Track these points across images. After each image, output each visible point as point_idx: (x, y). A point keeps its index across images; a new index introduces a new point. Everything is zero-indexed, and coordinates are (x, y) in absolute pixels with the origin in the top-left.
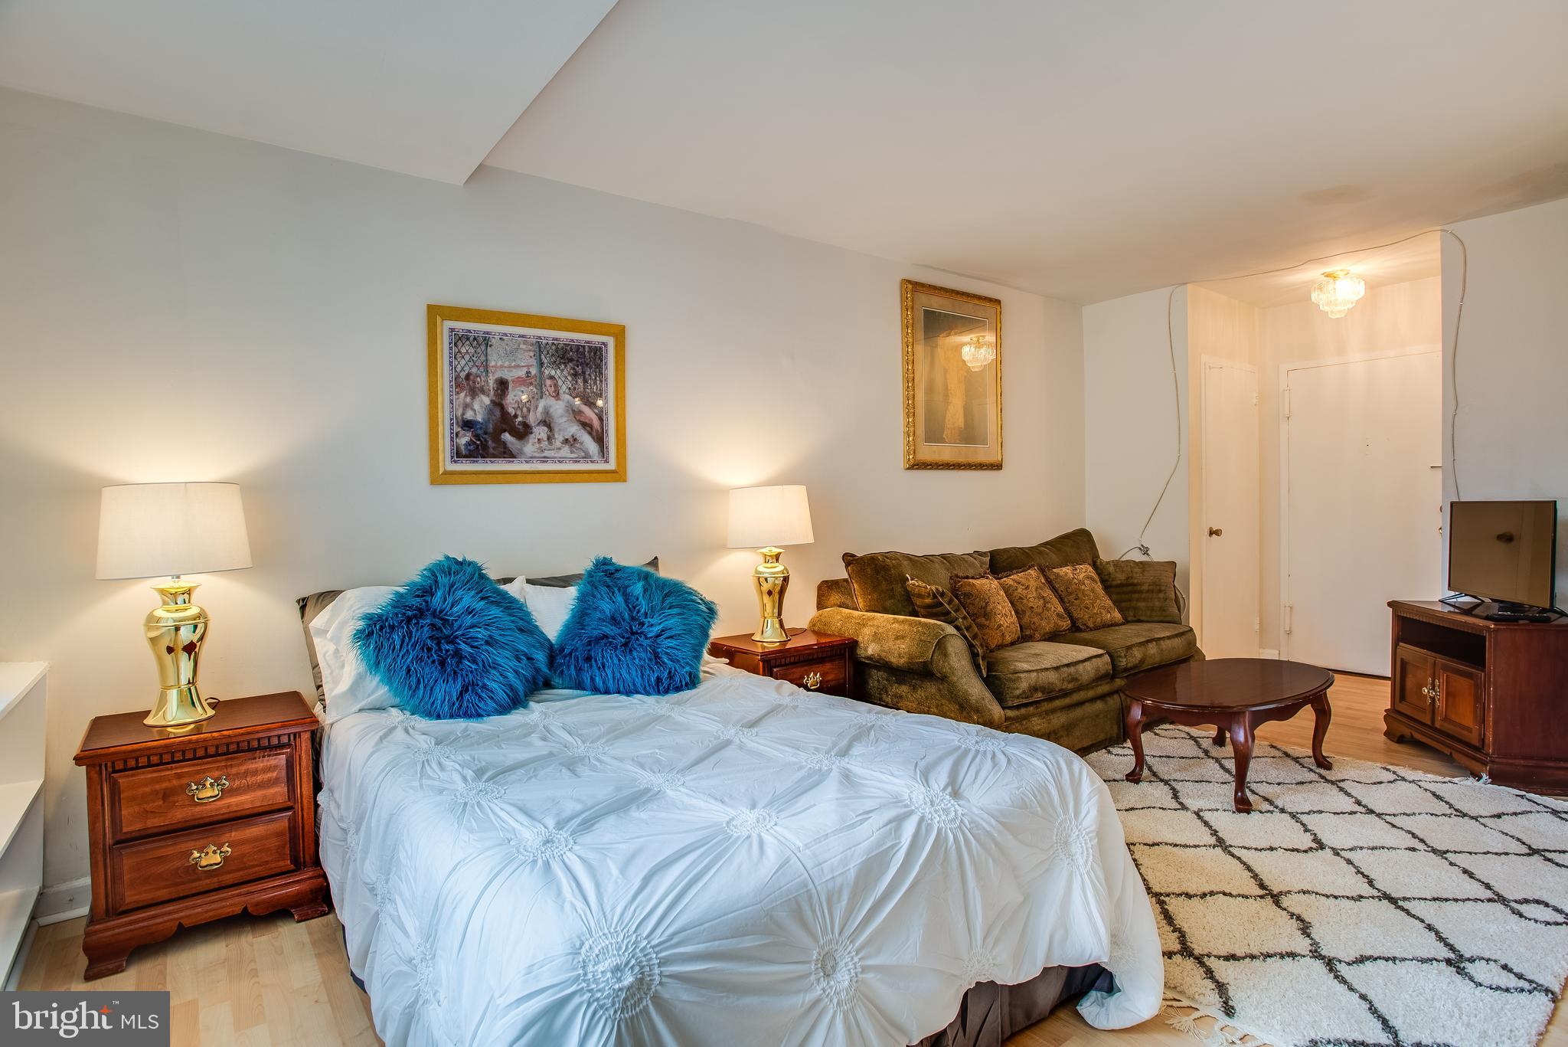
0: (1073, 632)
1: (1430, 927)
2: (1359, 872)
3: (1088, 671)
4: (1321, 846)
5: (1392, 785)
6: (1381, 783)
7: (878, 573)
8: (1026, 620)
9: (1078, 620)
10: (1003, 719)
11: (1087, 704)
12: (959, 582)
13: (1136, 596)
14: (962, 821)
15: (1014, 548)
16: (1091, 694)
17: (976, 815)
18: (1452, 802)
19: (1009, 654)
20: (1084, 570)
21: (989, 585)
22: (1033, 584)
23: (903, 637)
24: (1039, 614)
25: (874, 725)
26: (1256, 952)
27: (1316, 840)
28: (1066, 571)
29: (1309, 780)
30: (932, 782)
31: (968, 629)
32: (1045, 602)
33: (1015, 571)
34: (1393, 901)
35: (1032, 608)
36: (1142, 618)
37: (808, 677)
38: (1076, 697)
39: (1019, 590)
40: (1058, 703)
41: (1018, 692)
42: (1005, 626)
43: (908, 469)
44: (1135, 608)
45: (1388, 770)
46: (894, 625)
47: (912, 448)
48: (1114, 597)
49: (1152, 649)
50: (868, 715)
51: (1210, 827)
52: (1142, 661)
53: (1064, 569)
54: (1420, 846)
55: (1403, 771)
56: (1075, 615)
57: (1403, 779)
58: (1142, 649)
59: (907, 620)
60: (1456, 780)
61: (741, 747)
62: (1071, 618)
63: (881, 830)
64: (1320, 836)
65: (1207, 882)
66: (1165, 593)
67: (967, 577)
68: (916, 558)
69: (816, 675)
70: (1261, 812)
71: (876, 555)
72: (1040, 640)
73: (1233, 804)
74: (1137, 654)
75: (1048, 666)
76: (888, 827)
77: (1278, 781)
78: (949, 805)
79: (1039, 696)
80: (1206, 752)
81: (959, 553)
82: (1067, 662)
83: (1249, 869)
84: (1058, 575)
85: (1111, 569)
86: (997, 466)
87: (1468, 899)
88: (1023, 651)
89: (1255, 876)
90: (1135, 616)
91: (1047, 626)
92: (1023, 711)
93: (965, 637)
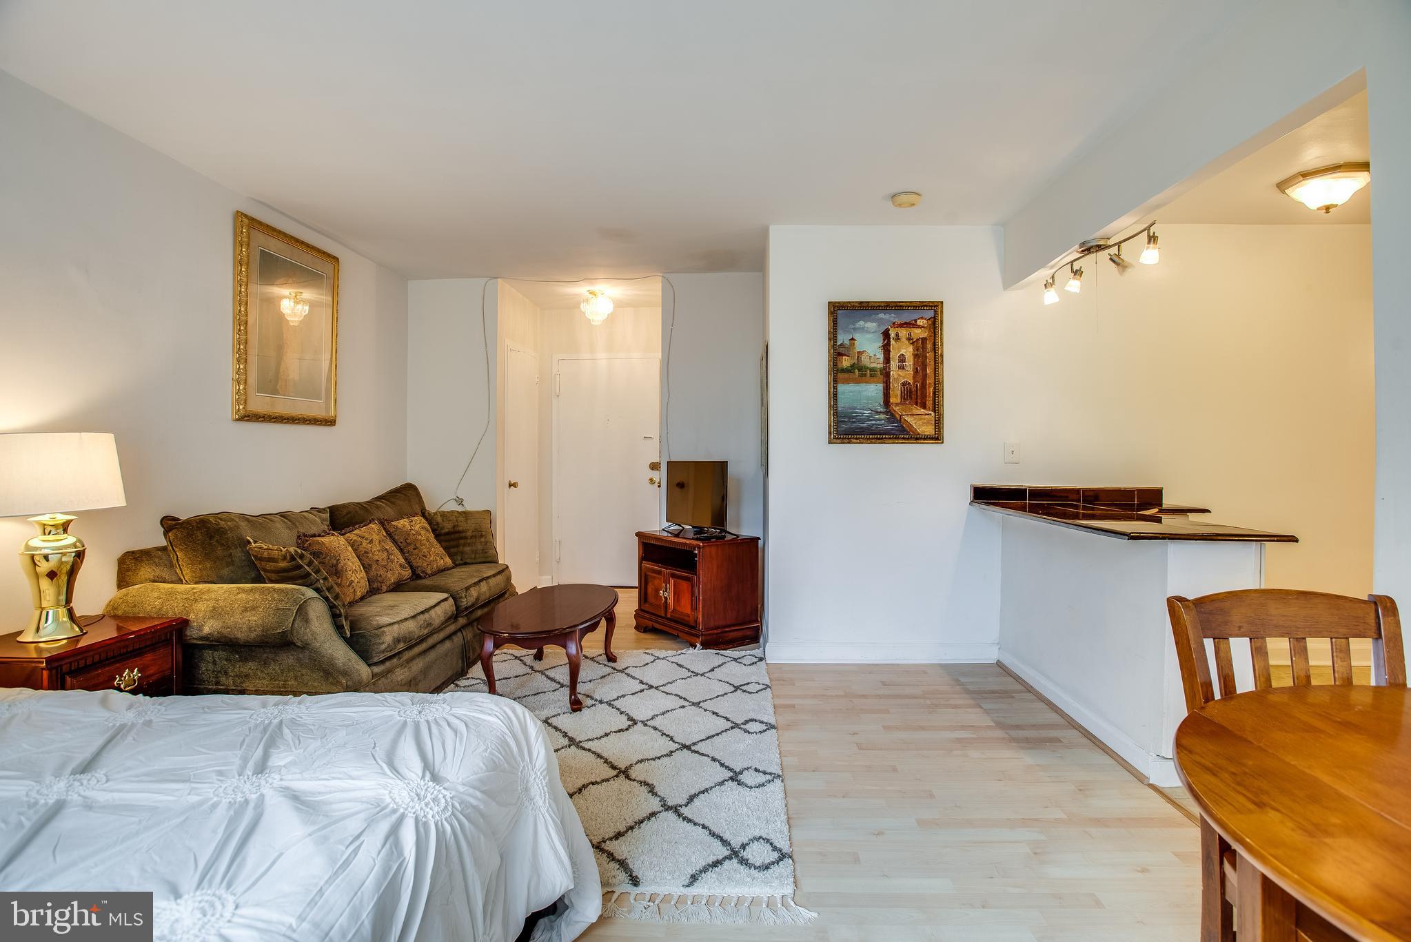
0: (415, 581)
1: (714, 759)
2: (663, 734)
3: (438, 615)
4: (635, 722)
5: (654, 663)
6: (647, 664)
7: (211, 537)
8: (373, 572)
9: (417, 567)
10: (371, 677)
11: (438, 646)
12: (307, 541)
13: (462, 542)
14: (453, 806)
15: (353, 504)
16: (442, 635)
17: (462, 793)
18: (688, 667)
19: (365, 610)
20: (418, 522)
21: (336, 542)
22: (375, 537)
23: (254, 608)
24: (384, 566)
25: (281, 721)
26: (631, 823)
27: (630, 719)
28: (403, 523)
29: (607, 673)
30: (404, 771)
31: (329, 589)
32: (389, 554)
33: (357, 526)
34: (688, 747)
35: (378, 561)
36: (468, 561)
37: (121, 676)
38: (431, 641)
39: (364, 545)
40: (417, 650)
41: (383, 647)
42: (356, 581)
43: (237, 420)
44: (462, 553)
45: (648, 653)
46: (240, 596)
47: (241, 397)
48: (444, 544)
49: (484, 587)
50: (265, 710)
51: (560, 730)
52: (477, 599)
53: (402, 521)
54: (686, 703)
55: (657, 653)
56: (415, 564)
57: (658, 658)
58: (477, 587)
59: (256, 589)
60: (683, 651)
61: (89, 806)
62: (411, 567)
63: (382, 853)
64: (631, 714)
65: (577, 778)
66: (486, 538)
67: (314, 536)
68: (253, 518)
69: (133, 672)
70: (589, 708)
71: (206, 517)
72: (386, 592)
73: (569, 705)
74: (474, 592)
75: (407, 616)
76: (388, 846)
77: (588, 679)
78: (435, 792)
79: (401, 646)
80: (531, 667)
81: (297, 510)
82: (421, 610)
83: (600, 756)
84: (397, 528)
85: (439, 519)
86: (330, 422)
87: (723, 732)
88: (377, 605)
89: (606, 761)
90: (462, 560)
91: (392, 578)
92: (388, 664)
93: (326, 599)
